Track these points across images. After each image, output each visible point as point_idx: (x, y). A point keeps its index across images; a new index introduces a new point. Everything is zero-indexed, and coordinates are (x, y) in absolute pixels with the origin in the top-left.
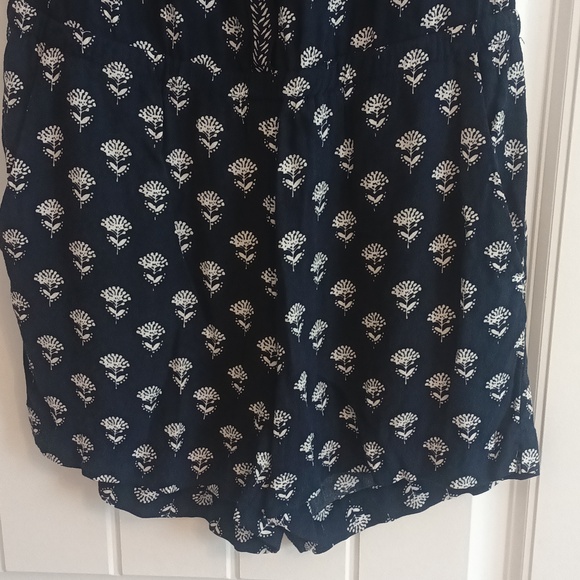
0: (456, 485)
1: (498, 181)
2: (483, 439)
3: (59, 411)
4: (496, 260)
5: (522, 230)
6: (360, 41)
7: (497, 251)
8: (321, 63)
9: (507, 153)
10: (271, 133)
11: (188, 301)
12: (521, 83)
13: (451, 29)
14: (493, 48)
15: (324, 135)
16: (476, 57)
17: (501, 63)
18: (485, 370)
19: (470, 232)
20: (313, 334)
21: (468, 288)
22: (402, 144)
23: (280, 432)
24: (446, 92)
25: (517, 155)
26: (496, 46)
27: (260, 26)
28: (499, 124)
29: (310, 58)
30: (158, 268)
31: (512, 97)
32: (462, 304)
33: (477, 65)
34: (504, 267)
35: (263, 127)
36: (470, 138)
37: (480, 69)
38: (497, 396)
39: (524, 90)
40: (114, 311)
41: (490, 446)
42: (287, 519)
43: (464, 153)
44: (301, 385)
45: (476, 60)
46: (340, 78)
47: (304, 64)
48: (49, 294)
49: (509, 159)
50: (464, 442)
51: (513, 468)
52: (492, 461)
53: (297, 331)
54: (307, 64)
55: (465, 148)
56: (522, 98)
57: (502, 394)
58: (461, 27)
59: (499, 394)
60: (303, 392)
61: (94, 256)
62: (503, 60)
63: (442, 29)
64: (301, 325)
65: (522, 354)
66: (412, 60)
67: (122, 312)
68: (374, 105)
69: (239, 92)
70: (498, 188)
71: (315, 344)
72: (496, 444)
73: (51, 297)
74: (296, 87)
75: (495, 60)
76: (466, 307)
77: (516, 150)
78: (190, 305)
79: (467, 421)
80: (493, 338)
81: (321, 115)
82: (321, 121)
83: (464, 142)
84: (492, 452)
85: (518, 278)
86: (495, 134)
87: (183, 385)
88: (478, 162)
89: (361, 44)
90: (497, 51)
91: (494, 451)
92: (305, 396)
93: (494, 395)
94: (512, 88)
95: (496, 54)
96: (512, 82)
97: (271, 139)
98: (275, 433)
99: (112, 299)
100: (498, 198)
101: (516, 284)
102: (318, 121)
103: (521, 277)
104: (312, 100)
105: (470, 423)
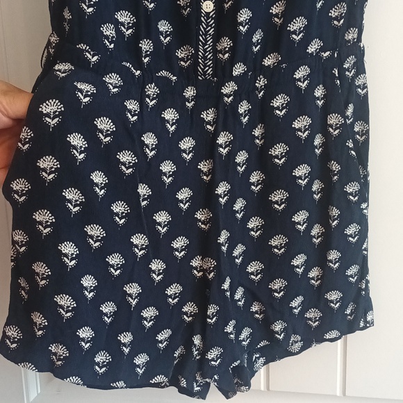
0: (327, 336)
1: (351, 145)
2: (343, 307)
3: (40, 324)
4: (351, 194)
5: (366, 176)
6: (269, 61)
7: (352, 188)
8: (245, 73)
9: (356, 129)
10: (209, 119)
11: (143, 242)
12: (364, 87)
13: (323, 53)
14: (346, 66)
15: (245, 120)
16: (337, 71)
17: (350, 75)
18: (345, 263)
19: (336, 177)
20: (236, 253)
21: (335, 212)
22: (296, 125)
23: (212, 319)
24: (319, 92)
25: (363, 131)
26: (348, 65)
27: (205, 51)
28: (350, 111)
29: (239, 69)
30: (123, 213)
31: (358, 95)
32: (331, 222)
33: (337, 75)
34: (356, 198)
35: (204, 115)
36: (333, 119)
37: (339, 78)
38: (352, 280)
39: (367, 91)
40: (92, 242)
41: (348, 312)
42: (216, 378)
43: (330, 129)
44: (226, 286)
45: (337, 73)
46: (256, 84)
47: (235, 73)
48: (43, 229)
49: (358, 133)
50: (332, 309)
51: (362, 324)
52: (350, 321)
53: (224, 249)
54: (236, 73)
55: (331, 126)
56: (366, 95)
57: (355, 278)
58: (329, 52)
59: (354, 278)
60: (227, 291)
61: (84, 200)
62: (352, 73)
63: (317, 53)
64: (227, 245)
65: (366, 253)
66: (302, 72)
67: (98, 244)
68: (279, 101)
69: (190, 92)
70: (351, 149)
71: (237, 260)
72: (352, 310)
73: (45, 231)
74: (229, 88)
75: (347, 73)
76: (334, 224)
77: (362, 127)
78: (143, 245)
79: (334, 296)
80: (350, 243)
81: (243, 107)
82: (243, 111)
83: (330, 122)
84: (349, 315)
85: (364, 206)
86: (348, 117)
87: (134, 303)
88: (340, 134)
89: (269, 63)
90: (349, 68)
91: (350, 315)
92: (228, 294)
93: (351, 279)
94: (359, 90)
95: (348, 70)
96: (359, 86)
97: (209, 123)
98: (209, 320)
99: (93, 233)
100: (351, 156)
101: (363, 209)
102: (241, 110)
103: (366, 205)
104: (238, 97)
105: (336, 296)
